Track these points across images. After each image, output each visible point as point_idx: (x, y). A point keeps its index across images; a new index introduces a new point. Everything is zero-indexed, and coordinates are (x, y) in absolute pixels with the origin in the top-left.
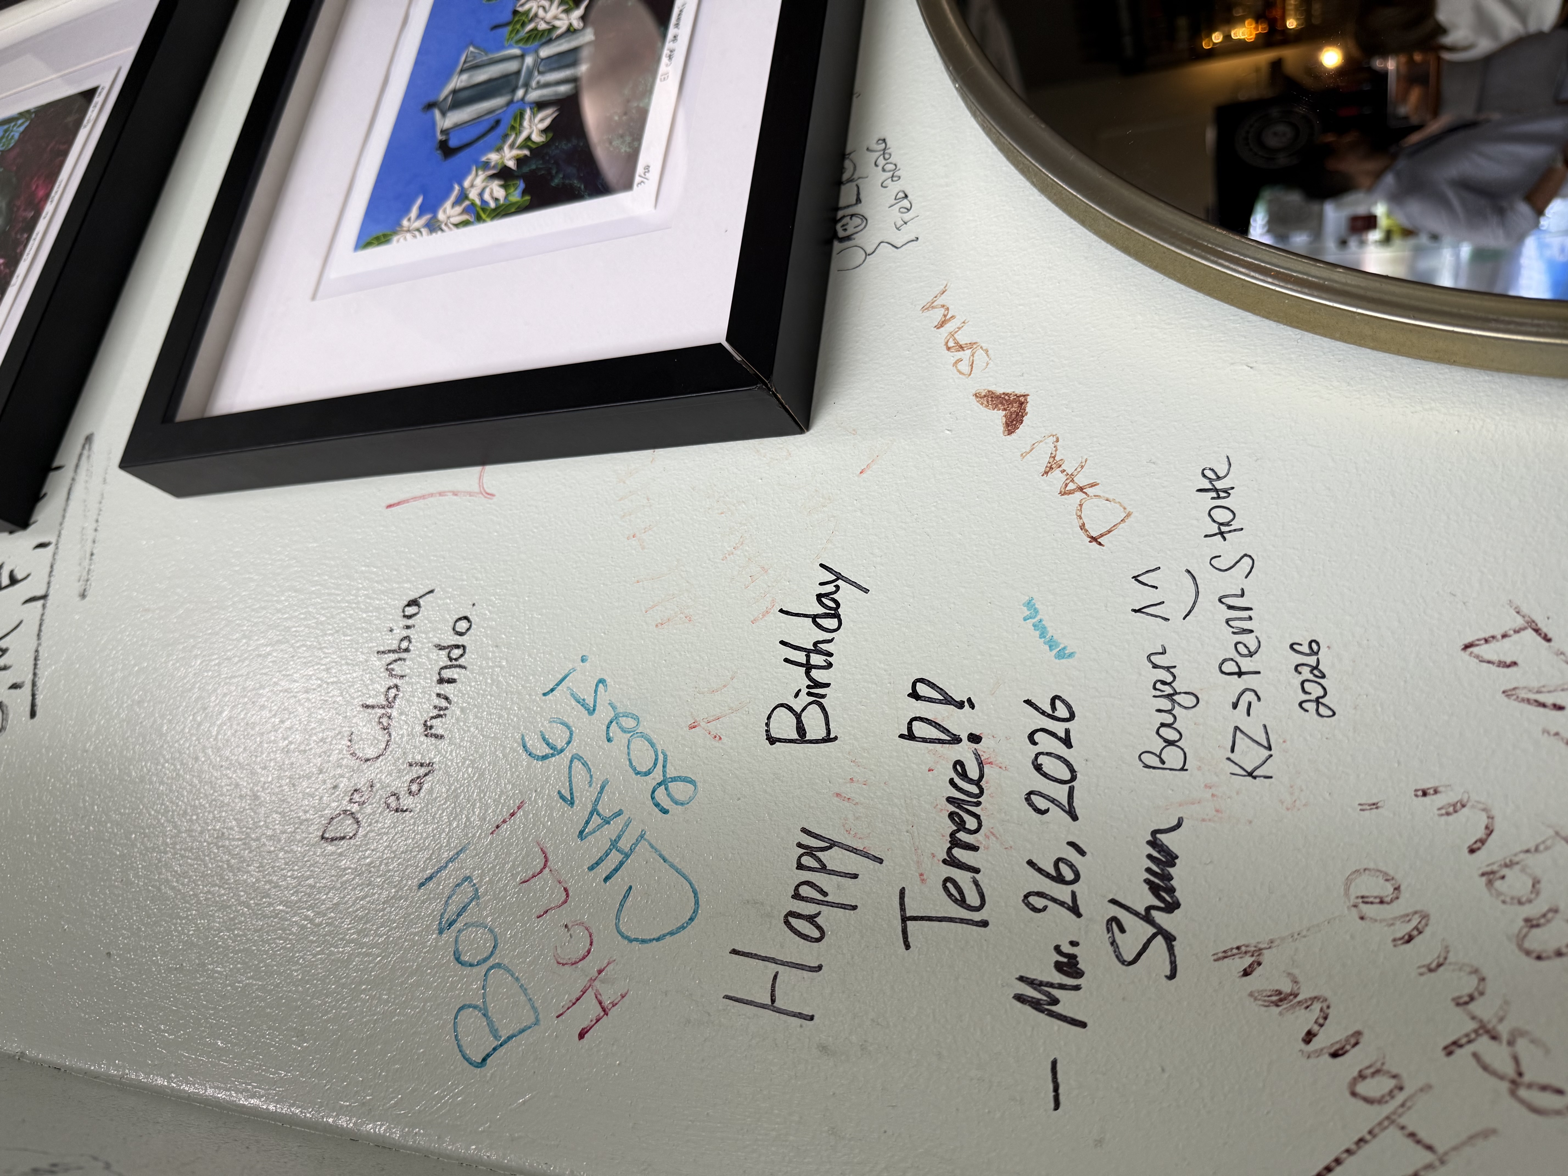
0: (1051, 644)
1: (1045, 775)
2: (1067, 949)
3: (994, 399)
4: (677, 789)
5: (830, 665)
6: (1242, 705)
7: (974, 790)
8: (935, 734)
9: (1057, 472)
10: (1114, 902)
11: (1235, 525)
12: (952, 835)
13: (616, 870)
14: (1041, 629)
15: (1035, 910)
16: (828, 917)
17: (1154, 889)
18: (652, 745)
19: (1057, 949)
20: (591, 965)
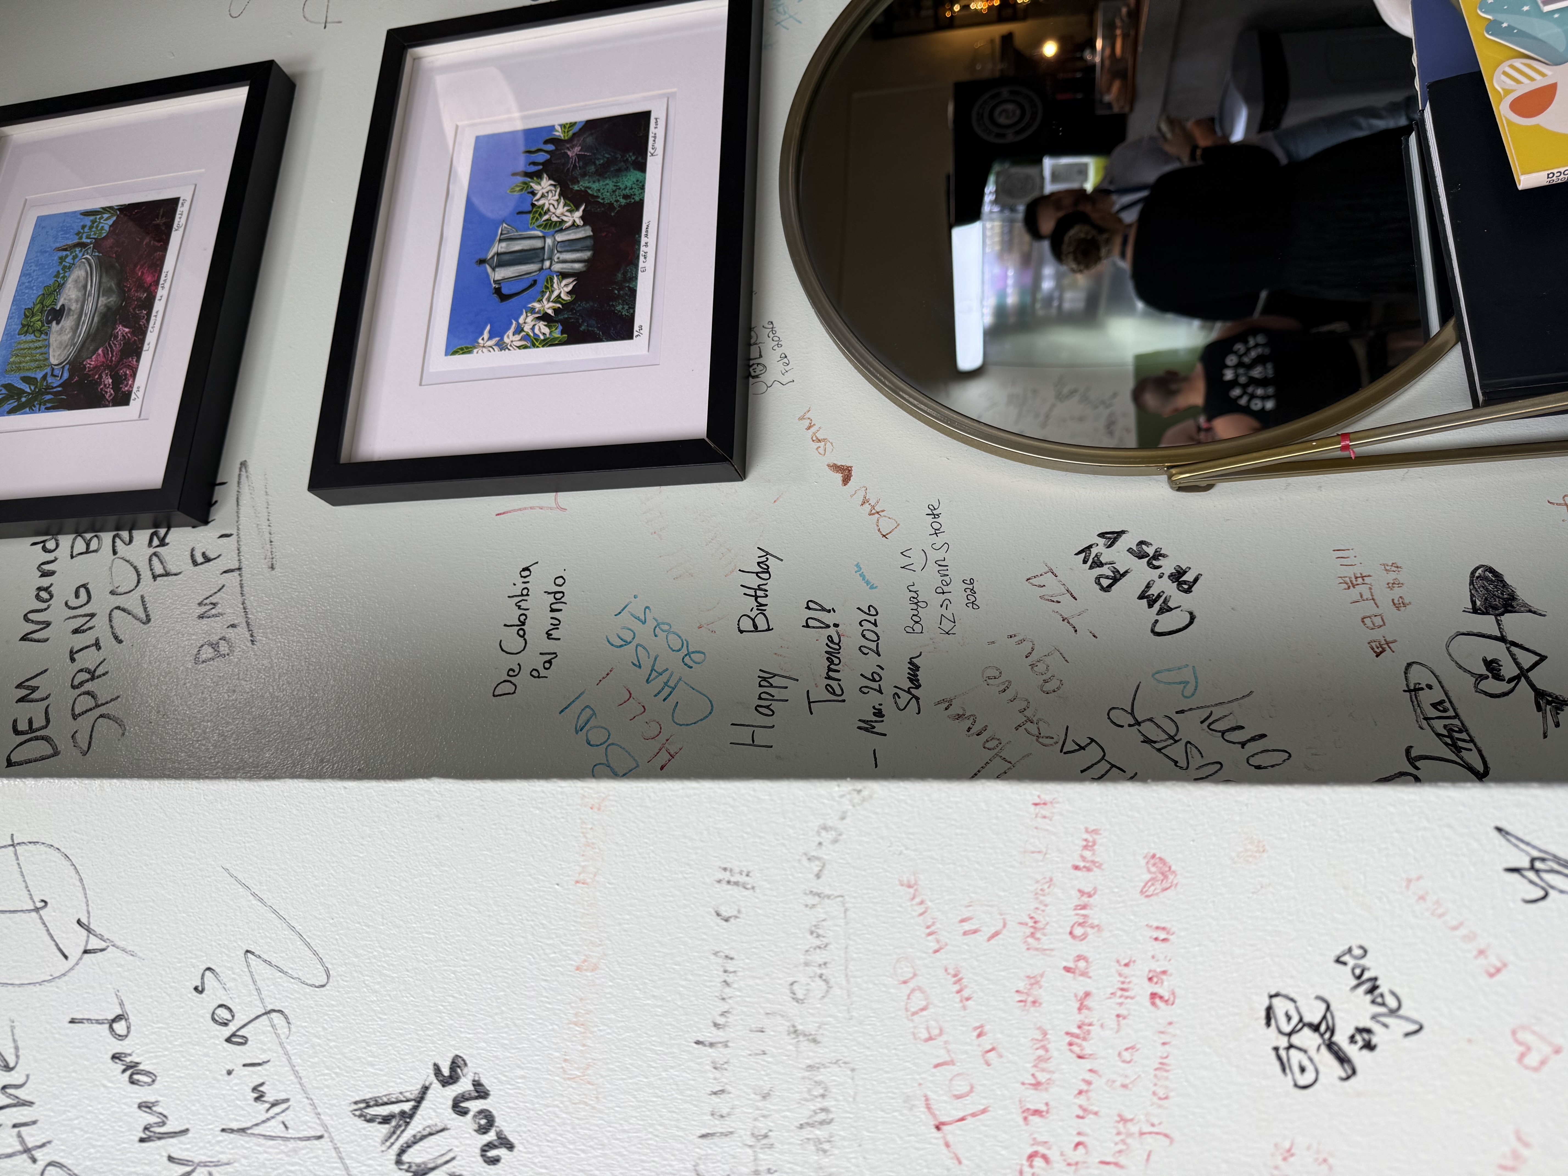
0: (868, 583)
1: (867, 639)
2: (877, 707)
3: (837, 468)
4: (695, 656)
5: (767, 596)
6: (944, 606)
7: (837, 647)
8: (819, 624)
9: (867, 504)
10: (895, 687)
11: (941, 530)
12: (828, 667)
13: (669, 695)
14: (863, 576)
15: (864, 693)
16: (775, 706)
17: (911, 680)
18: (680, 637)
19: (874, 707)
20: (662, 738)
